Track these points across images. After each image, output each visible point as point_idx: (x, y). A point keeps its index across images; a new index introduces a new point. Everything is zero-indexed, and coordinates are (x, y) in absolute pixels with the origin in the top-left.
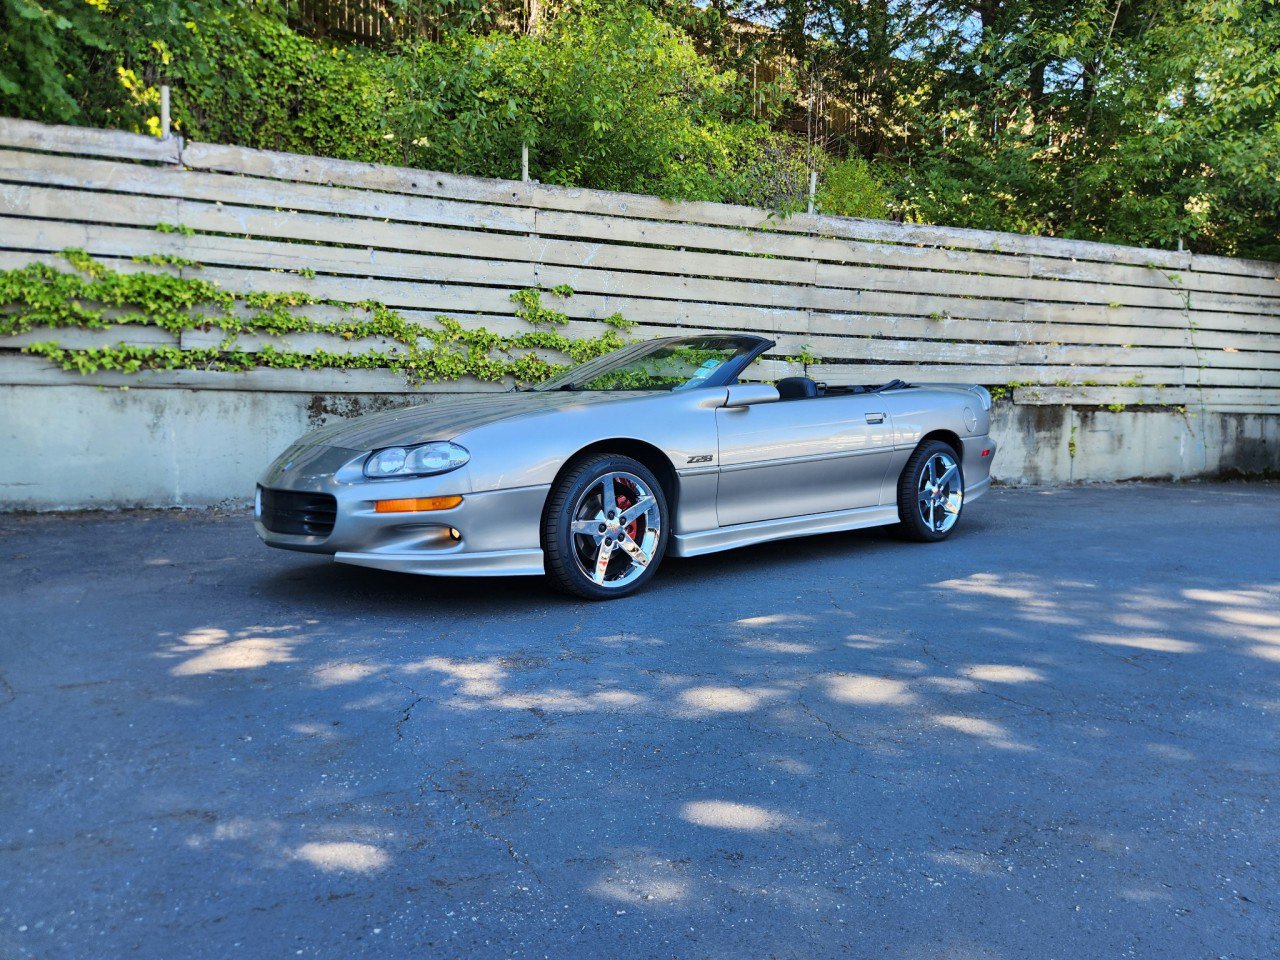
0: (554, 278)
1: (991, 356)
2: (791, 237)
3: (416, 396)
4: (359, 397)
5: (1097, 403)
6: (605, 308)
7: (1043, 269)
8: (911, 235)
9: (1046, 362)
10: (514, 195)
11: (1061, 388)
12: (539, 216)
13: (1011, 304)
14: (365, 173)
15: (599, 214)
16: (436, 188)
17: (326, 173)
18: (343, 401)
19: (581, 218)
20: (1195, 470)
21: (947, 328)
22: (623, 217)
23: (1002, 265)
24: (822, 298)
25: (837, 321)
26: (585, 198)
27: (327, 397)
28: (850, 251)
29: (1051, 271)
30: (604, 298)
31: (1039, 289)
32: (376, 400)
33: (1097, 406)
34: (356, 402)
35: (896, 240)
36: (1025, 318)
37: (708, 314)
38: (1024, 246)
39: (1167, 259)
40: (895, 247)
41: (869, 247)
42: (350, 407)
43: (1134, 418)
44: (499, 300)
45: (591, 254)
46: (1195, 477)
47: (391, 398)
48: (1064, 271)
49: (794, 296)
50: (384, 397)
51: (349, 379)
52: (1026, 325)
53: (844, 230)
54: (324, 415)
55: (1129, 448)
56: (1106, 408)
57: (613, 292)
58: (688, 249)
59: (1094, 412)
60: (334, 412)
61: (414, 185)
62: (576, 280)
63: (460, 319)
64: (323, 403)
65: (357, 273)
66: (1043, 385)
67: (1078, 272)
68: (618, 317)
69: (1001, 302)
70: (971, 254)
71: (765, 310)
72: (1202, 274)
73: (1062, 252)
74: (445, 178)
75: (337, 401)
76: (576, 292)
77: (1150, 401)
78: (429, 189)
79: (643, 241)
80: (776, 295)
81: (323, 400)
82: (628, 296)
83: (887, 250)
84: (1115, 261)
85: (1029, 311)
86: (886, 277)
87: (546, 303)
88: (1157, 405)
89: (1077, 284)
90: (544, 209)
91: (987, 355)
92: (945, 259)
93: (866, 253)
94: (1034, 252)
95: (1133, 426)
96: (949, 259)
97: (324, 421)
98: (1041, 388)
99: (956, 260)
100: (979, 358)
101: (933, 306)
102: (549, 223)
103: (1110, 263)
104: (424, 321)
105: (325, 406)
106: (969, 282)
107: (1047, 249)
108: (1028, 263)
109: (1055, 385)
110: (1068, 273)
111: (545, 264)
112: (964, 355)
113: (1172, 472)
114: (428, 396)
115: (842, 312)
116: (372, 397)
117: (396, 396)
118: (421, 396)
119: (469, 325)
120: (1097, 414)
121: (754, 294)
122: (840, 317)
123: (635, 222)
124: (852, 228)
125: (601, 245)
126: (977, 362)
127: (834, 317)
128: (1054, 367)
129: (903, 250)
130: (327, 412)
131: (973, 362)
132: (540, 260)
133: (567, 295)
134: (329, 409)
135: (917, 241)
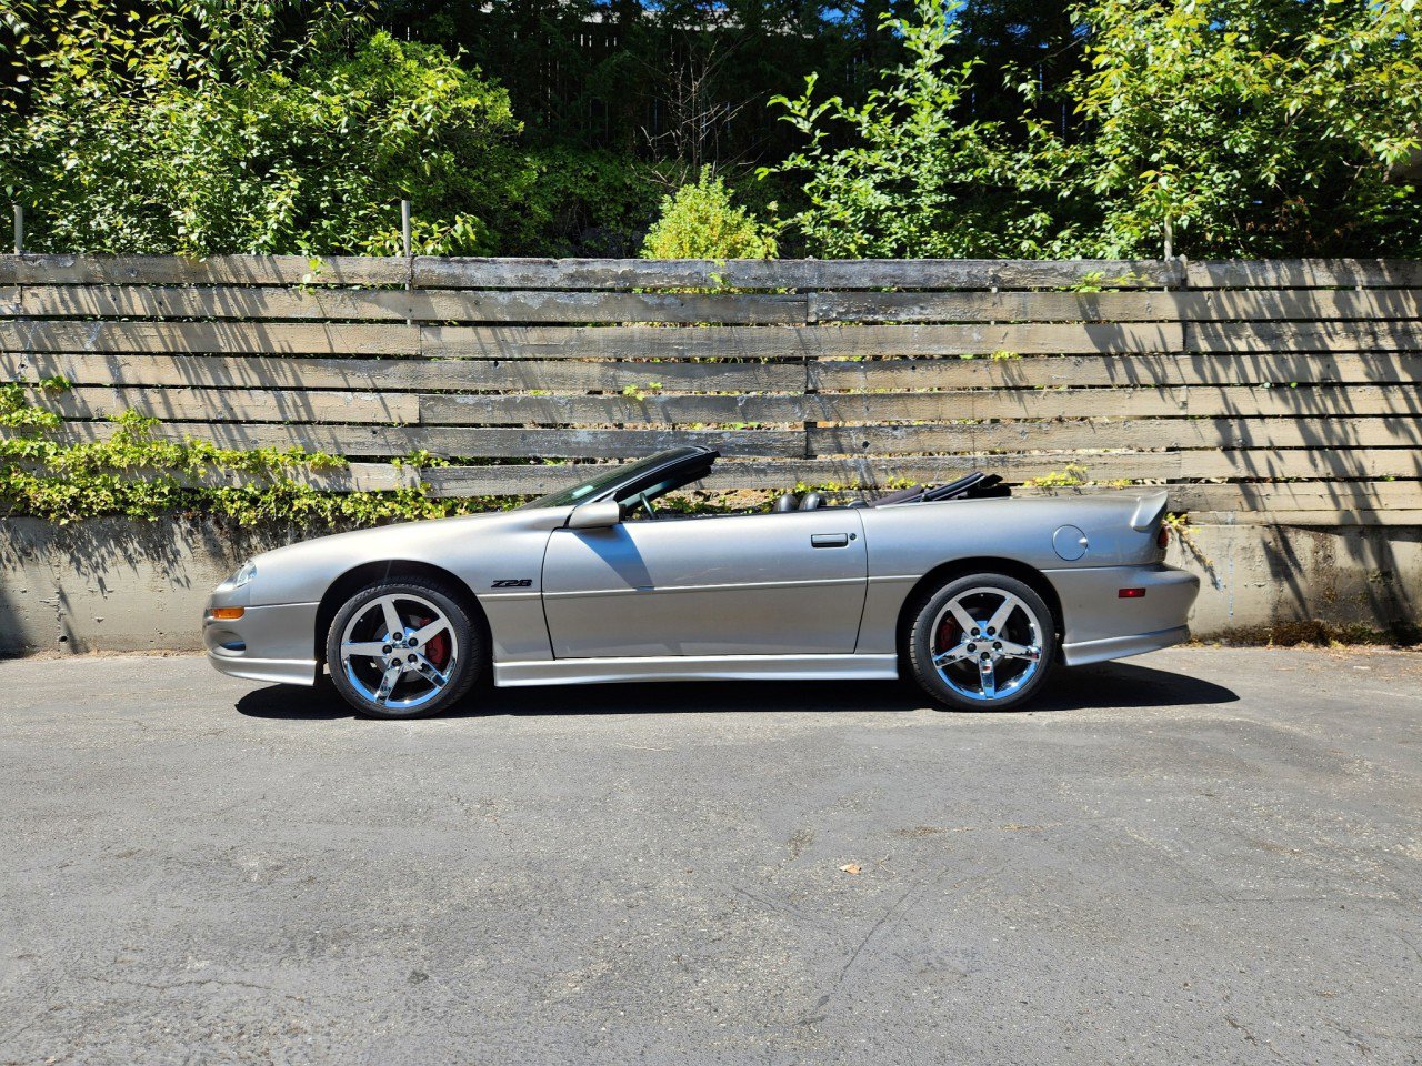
6: (114, 403)
15: (100, 285)
19: (78, 291)
20: (1216, 625)
22: (134, 286)
25: (462, 404)
26: (82, 267)
30: (113, 391)
35: (548, 284)
40: (547, 294)
41: (502, 298)
45: (93, 336)
46: (1216, 637)
49: (390, 374)
53: (456, 276)
57: (127, 381)
62: (73, 370)
68: (133, 413)
71: (349, 395)
76: (75, 386)
79: (160, 314)
82: (146, 386)
83: (534, 301)
86: (540, 338)
87: (35, 403)
90: (32, 286)
93: (500, 306)
111: (36, 353)
115: (471, 392)
121: (329, 372)
122: (470, 399)
123: (149, 291)
124: (469, 272)
127: (461, 399)
129: (563, 298)
132: (27, 349)
133: (60, 389)
135: (584, 284)
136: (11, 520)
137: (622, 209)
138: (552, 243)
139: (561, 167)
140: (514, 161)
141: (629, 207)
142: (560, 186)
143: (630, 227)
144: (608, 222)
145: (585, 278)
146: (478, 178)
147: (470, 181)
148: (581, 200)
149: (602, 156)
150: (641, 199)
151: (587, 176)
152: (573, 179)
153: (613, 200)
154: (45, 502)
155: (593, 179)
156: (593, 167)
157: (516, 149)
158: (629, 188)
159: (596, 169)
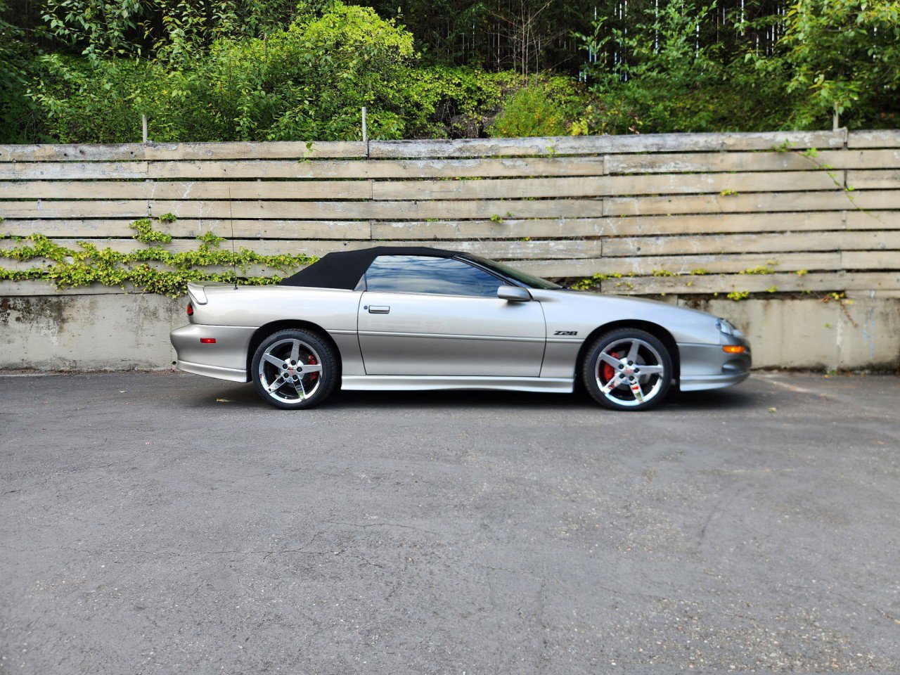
0: (162, 209)
1: (568, 250)
2: (345, 163)
3: (66, 297)
4: (30, 298)
5: (709, 291)
6: (200, 228)
7: (623, 165)
8: (460, 149)
9: (639, 253)
10: (132, 153)
11: (660, 278)
12: (151, 166)
13: (587, 202)
14: (34, 151)
15: (191, 160)
16: (80, 155)
17: (11, 155)
18: (20, 302)
19: (179, 164)
20: (862, 361)
21: (512, 228)
22: (210, 160)
23: (570, 166)
24: (380, 210)
25: (398, 228)
26: (181, 150)
27: (11, 299)
28: (401, 168)
29: (635, 167)
30: (199, 221)
31: (619, 185)
32: (40, 301)
33: (712, 294)
34: (28, 302)
35: (447, 155)
36: (605, 214)
37: (283, 229)
38: (594, 146)
39: (806, 140)
40: (446, 161)
41: (420, 164)
42: (24, 306)
43: (766, 306)
44: (122, 228)
45: (188, 190)
46: (862, 369)
47: (50, 299)
48: (652, 165)
49: (355, 210)
50: (45, 298)
51: (20, 287)
52: (608, 220)
53: (393, 151)
54: (9, 311)
55: (760, 337)
56: (723, 296)
57: (206, 216)
58: (263, 179)
59: (707, 301)
60: (15, 308)
61: (65, 155)
62: (177, 209)
63: (95, 243)
64: (8, 303)
65: (29, 217)
66: (637, 276)
67: (673, 164)
68: (210, 234)
69: (574, 201)
70: (530, 160)
71: (331, 223)
72: (865, 152)
73: (646, 147)
74: (85, 147)
75: (17, 302)
76: (178, 218)
77: (787, 288)
78: (75, 156)
79: (225, 177)
80: (339, 210)
81: (9, 301)
82: (218, 219)
83: (438, 165)
84: (725, 148)
85: (609, 207)
86: (441, 187)
87: (157, 228)
88: (800, 292)
89: (673, 176)
90: (154, 161)
91: (563, 250)
92: (501, 167)
93: (418, 168)
94: (608, 150)
95: (765, 314)
96: (506, 167)
97: (9, 314)
98: (634, 279)
99: (514, 167)
100: (555, 253)
101: (494, 210)
102: (157, 171)
103: (718, 151)
104: (70, 245)
105: (10, 305)
106: (531, 185)
107: (625, 146)
108: (602, 162)
109: (653, 275)
110: (660, 167)
111: (157, 200)
112: (537, 251)
113: (824, 362)
114: (73, 297)
115: (401, 220)
116: (38, 298)
117: (53, 298)
118: (69, 297)
119: (101, 247)
120: (712, 302)
121: (320, 210)
122: (400, 225)
123: (218, 163)
124: (400, 149)
125: (193, 183)
126: (554, 256)
127: (394, 225)
128: (650, 258)
129: (455, 163)
130: (10, 309)
131: (549, 256)
132: (152, 197)
133: (170, 221)
134: (12, 306)
135: (468, 154)
136: (145, 295)
137: (476, 104)
138: (434, 125)
139: (439, 79)
140: (410, 75)
141: (480, 102)
142: (439, 91)
143: (480, 114)
144: (468, 112)
145: (469, 151)
146: (392, 88)
147: (389, 90)
148: (452, 99)
149: (463, 70)
150: (487, 97)
151: (455, 84)
152: (447, 85)
153: (470, 98)
154: (163, 286)
155: (459, 85)
156: (459, 78)
157: (412, 68)
158: (480, 89)
159: (461, 79)
